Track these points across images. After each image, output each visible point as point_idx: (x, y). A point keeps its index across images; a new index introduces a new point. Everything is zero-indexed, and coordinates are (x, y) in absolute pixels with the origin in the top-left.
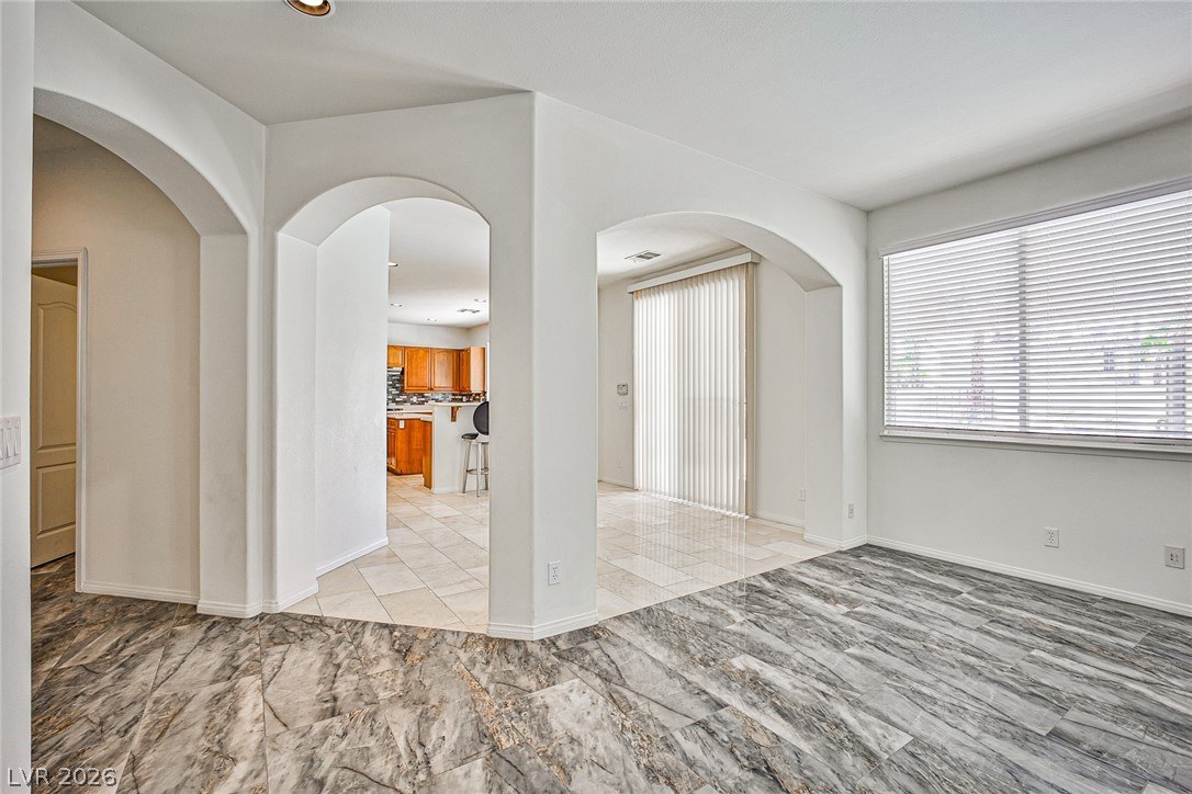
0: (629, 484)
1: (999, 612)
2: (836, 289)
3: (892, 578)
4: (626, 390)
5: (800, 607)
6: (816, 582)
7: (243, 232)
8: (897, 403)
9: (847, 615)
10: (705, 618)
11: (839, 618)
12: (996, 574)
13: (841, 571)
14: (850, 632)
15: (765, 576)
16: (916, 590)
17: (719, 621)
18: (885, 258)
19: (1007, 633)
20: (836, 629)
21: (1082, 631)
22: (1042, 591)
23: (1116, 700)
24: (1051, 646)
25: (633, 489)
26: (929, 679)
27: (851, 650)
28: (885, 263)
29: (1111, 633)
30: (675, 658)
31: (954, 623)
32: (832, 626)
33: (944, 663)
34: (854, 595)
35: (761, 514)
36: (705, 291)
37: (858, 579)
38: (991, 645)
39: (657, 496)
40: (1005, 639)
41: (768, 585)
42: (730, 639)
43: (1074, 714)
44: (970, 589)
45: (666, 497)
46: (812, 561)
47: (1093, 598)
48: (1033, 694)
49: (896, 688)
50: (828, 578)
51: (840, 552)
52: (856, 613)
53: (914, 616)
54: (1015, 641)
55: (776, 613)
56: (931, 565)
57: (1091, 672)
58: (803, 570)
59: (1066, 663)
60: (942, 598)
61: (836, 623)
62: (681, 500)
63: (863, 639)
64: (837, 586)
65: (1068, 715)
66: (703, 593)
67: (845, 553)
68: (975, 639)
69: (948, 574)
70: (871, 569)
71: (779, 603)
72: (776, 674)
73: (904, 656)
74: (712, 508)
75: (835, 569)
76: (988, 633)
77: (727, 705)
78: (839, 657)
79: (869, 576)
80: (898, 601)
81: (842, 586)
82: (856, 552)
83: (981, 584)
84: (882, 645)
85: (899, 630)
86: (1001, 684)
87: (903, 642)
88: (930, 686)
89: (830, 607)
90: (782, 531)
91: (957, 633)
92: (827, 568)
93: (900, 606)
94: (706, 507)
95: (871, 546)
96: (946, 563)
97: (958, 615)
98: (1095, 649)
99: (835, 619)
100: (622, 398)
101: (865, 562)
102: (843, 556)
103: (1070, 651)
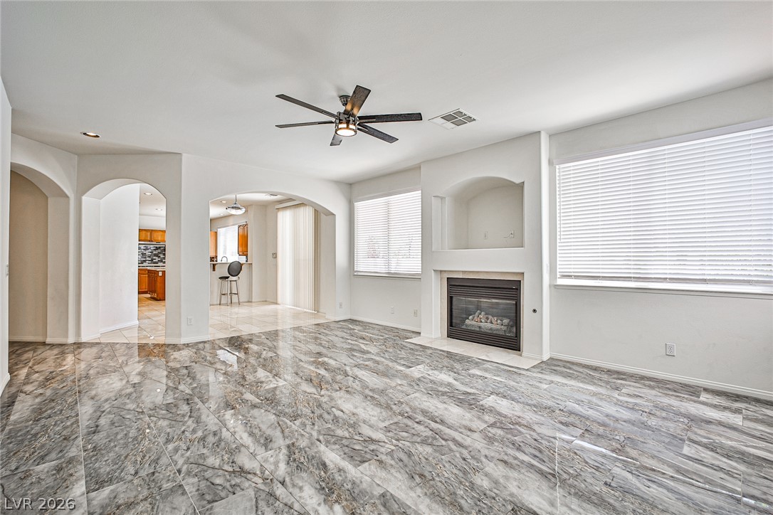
1: (358, 333)
2: (334, 216)
4: (275, 255)
7: (68, 197)
18: (355, 204)
21: (374, 336)
22: (385, 328)
24: (356, 339)
25: (277, 303)
29: (383, 336)
44: (361, 329)
45: (289, 307)
46: (317, 324)
51: (334, 321)
62: (294, 307)
69: (362, 326)
79: (331, 327)
83: (368, 328)
98: (369, 339)
100: (274, 260)
103: (360, 340)
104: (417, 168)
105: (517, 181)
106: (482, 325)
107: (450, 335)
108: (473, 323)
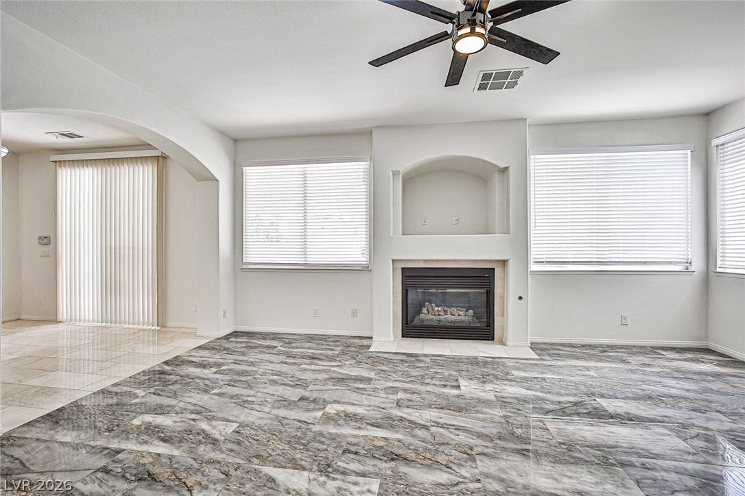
0: (53, 318)
1: (292, 352)
2: (216, 182)
3: (244, 347)
4: (48, 240)
5: (187, 376)
6: (200, 359)
8: (251, 250)
9: (216, 373)
10: (115, 401)
11: (211, 376)
12: (295, 334)
13: (217, 349)
14: (215, 382)
15: (166, 363)
16: (256, 351)
17: (125, 399)
18: (244, 168)
19: (293, 361)
20: (207, 382)
21: (321, 352)
22: (311, 338)
23: (326, 376)
24: (308, 361)
25: (55, 321)
26: (252, 393)
27: (216, 391)
28: (244, 171)
29: (332, 350)
30: (82, 436)
31: (271, 362)
32: (205, 381)
33: (261, 383)
34: (221, 361)
35: (169, 324)
36: (125, 171)
37: (225, 352)
38: (284, 368)
39: (81, 324)
40: (292, 364)
41: (167, 368)
42: (133, 409)
43: (311, 387)
44: (281, 344)
45: (91, 324)
46: (200, 347)
47: (329, 336)
48: (297, 385)
49: (235, 403)
50: (208, 355)
51: (218, 339)
52: (221, 370)
53: (252, 364)
54: (295, 363)
55: (170, 383)
56: (265, 336)
57: (321, 368)
58: (192, 354)
59: (313, 367)
60: (267, 351)
61: (208, 379)
62: (104, 324)
63: (221, 383)
64: (213, 358)
65: (309, 389)
66: (114, 385)
67: (221, 338)
68: (278, 367)
69: (273, 339)
70: (234, 345)
71: (173, 376)
72: (164, 419)
73: (243, 386)
74: (131, 326)
75: (213, 349)
76: (285, 363)
77: (124, 450)
78: (206, 397)
79: (232, 348)
80: (245, 358)
81: (216, 357)
82: (227, 337)
83: (287, 341)
84: (232, 383)
85: (243, 373)
86: (285, 385)
87: (243, 379)
88: (253, 396)
89: (206, 371)
90: (182, 333)
91: (271, 367)
92: (208, 349)
93: (246, 361)
94: (126, 326)
95: (236, 332)
96: (273, 334)
97: (273, 358)
98: (324, 358)
99: (207, 377)
100: (46, 248)
101: (232, 341)
102: (220, 341)
103: (316, 361)
104: (367, 133)
105: (502, 165)
106: (441, 318)
107: (405, 334)
108: (430, 317)
